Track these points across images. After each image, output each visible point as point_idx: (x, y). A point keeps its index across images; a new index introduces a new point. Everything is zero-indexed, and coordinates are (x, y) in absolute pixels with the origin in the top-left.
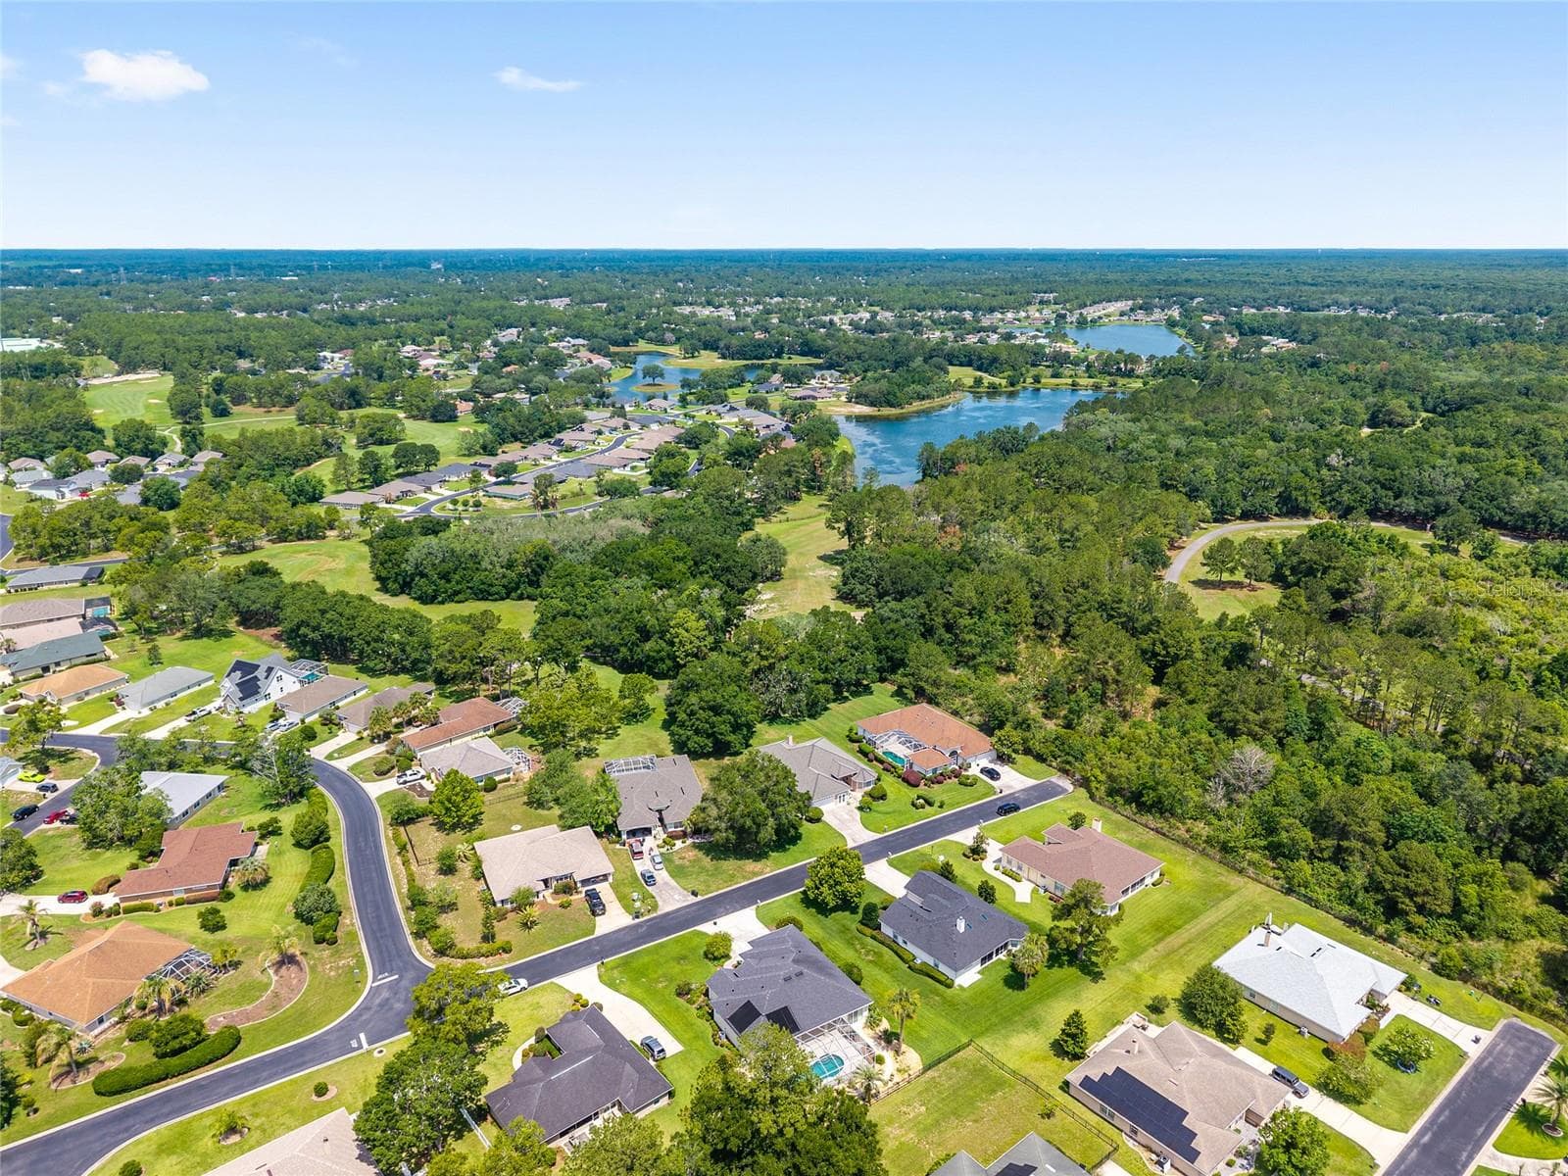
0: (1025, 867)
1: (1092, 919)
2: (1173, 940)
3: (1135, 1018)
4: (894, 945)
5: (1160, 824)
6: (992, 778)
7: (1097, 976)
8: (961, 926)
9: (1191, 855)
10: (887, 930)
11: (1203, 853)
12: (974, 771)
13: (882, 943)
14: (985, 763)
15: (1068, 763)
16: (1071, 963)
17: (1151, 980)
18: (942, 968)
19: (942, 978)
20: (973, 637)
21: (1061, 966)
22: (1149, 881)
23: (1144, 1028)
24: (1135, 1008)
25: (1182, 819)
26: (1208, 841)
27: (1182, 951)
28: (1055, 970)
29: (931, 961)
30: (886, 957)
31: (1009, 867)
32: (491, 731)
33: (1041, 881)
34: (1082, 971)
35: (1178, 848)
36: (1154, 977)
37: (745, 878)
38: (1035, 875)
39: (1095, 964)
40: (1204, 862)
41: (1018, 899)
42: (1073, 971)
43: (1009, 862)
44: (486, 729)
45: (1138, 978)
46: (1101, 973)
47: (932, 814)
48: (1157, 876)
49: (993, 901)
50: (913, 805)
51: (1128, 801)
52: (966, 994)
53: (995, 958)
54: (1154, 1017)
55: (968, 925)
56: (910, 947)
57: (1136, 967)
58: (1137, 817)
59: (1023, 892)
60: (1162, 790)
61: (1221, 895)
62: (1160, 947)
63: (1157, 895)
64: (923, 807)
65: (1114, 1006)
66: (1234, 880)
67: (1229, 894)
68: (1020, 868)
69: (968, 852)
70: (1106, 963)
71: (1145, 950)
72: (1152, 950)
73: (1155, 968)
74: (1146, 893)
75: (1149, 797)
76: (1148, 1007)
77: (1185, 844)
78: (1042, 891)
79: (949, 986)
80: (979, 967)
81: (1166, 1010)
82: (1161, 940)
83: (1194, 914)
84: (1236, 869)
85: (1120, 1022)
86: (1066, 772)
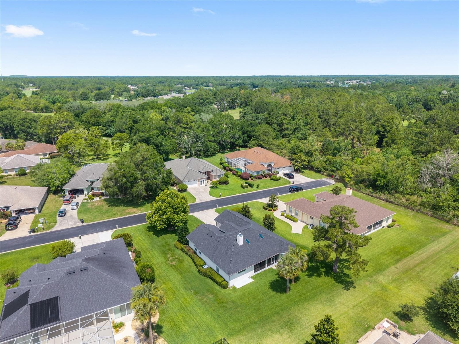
0: (300, 213)
1: (345, 236)
2: (409, 261)
3: (386, 324)
4: (193, 255)
5: (388, 197)
6: (290, 178)
7: (348, 285)
8: (240, 240)
9: (411, 213)
10: (192, 245)
11: (419, 211)
12: (281, 175)
13: (187, 254)
14: (287, 172)
15: (333, 171)
16: (327, 274)
17: (396, 290)
18: (221, 272)
19: (219, 280)
20: (289, 126)
21: (319, 275)
22: (385, 224)
23: (396, 335)
24: (385, 314)
25: (403, 194)
26: (422, 204)
27: (418, 269)
28: (314, 278)
29: (214, 266)
30: (185, 264)
31: (290, 214)
32: (48, 156)
33: (310, 221)
34: (336, 280)
35: (402, 210)
36: (398, 287)
37: (121, 215)
38: (306, 218)
39: (347, 276)
40: (419, 215)
41: (294, 231)
42: (329, 280)
43: (290, 211)
44: (46, 155)
45: (384, 288)
46: (352, 283)
47: (251, 191)
48: (390, 221)
49: (273, 230)
50: (242, 186)
51: (367, 186)
52: (237, 294)
53: (267, 268)
54: (403, 324)
55: (246, 241)
56: (203, 256)
57: (382, 279)
58: (374, 194)
59: (297, 228)
60: (389, 176)
61: (437, 234)
62: (398, 265)
63: (392, 233)
64: (247, 187)
65: (364, 311)
66: (445, 227)
67: (444, 234)
68: (297, 214)
69: (266, 207)
70: (357, 274)
71: (386, 267)
72: (393, 267)
73: (398, 281)
74: (383, 231)
75: (381, 182)
76: (397, 314)
77: (406, 207)
78: (310, 227)
79: (225, 287)
80: (252, 273)
81: (415, 319)
82: (398, 261)
83: (421, 245)
84: (445, 220)
85: (370, 328)
86: (331, 176)
